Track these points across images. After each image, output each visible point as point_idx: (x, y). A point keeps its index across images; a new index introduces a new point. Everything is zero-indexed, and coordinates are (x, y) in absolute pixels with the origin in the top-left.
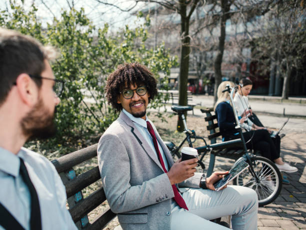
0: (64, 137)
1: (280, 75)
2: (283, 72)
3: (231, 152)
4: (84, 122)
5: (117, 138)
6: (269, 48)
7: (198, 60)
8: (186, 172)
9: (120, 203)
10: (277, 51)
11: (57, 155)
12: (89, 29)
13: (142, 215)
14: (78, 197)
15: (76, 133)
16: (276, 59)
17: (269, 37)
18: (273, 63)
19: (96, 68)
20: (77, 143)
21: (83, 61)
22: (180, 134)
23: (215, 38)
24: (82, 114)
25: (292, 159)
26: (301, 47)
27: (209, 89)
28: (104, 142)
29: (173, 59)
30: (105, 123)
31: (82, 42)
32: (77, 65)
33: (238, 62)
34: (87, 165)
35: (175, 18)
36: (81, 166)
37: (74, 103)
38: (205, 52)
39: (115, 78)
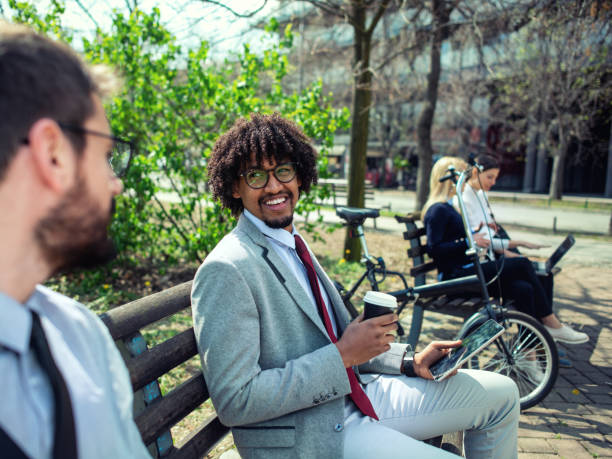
0: (115, 271)
1: (547, 152)
2: (551, 145)
3: (456, 302)
4: (157, 240)
5: (234, 270)
6: (526, 98)
7: (385, 121)
8: (376, 341)
9: (238, 405)
10: (541, 104)
11: (102, 306)
12: (168, 53)
13: (283, 431)
14: (150, 393)
15: (141, 262)
16: (539, 121)
17: (525, 75)
18: (533, 129)
19: (183, 131)
20: (142, 282)
21: (155, 118)
22: (350, 267)
23: (419, 76)
24: (153, 224)
25: (573, 317)
26: (588, 97)
27: (406, 177)
28: (205, 278)
29: (339, 115)
30: (199, 242)
31: (155, 78)
32: (144, 124)
33: (464, 125)
34: (163, 327)
35: (340, 34)
36: (151, 329)
37: (136, 200)
38: (398, 105)
39: (229, 144)
